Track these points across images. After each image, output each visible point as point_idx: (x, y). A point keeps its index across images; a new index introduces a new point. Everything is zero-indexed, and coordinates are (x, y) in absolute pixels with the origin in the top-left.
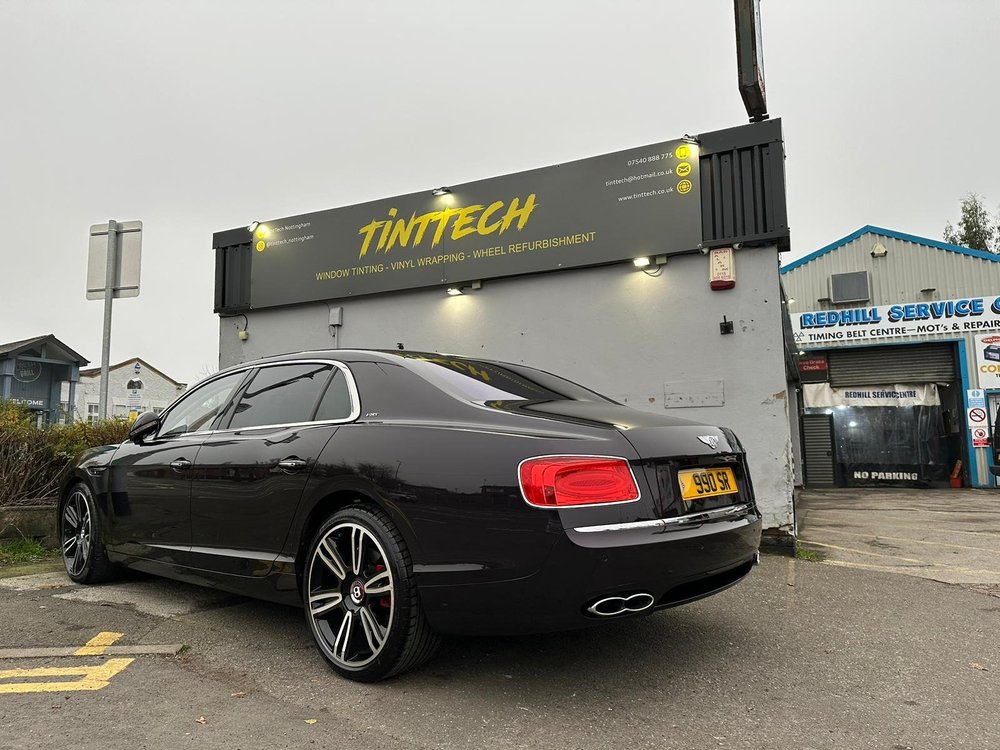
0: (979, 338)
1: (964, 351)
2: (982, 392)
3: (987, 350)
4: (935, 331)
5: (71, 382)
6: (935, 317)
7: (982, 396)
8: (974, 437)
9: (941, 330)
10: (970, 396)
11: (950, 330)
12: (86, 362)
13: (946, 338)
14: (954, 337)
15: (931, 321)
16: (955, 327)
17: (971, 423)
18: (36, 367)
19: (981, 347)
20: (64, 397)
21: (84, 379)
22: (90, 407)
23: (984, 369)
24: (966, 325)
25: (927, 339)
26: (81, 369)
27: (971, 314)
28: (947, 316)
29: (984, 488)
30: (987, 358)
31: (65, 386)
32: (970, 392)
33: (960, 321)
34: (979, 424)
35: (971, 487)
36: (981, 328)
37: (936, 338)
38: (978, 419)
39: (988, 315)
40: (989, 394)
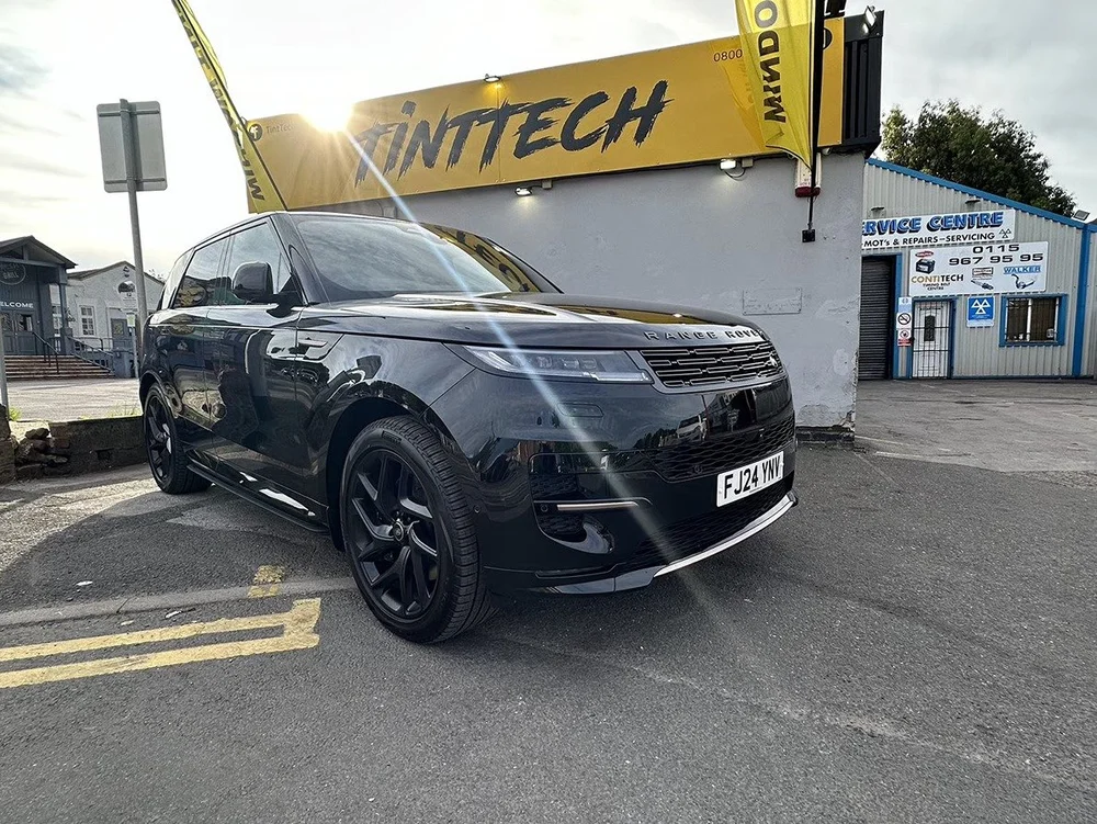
0: (913, 252)
1: (900, 264)
2: (910, 299)
3: (919, 263)
4: (879, 246)
5: (59, 285)
6: (880, 233)
7: (910, 302)
8: (899, 337)
9: (884, 245)
10: (900, 303)
11: (891, 245)
12: (73, 265)
13: (886, 252)
14: (893, 251)
15: (877, 237)
16: (896, 242)
17: (898, 326)
18: (19, 269)
19: (914, 260)
20: (55, 300)
21: (71, 281)
22: (83, 309)
23: (915, 280)
24: (905, 241)
25: (872, 253)
26: (69, 271)
27: (911, 231)
28: (891, 233)
29: (902, 379)
30: (918, 270)
31: (54, 288)
32: (900, 299)
33: (900, 237)
34: (904, 326)
35: (892, 378)
36: (917, 243)
37: (879, 252)
38: (904, 322)
39: (924, 233)
40: (916, 301)
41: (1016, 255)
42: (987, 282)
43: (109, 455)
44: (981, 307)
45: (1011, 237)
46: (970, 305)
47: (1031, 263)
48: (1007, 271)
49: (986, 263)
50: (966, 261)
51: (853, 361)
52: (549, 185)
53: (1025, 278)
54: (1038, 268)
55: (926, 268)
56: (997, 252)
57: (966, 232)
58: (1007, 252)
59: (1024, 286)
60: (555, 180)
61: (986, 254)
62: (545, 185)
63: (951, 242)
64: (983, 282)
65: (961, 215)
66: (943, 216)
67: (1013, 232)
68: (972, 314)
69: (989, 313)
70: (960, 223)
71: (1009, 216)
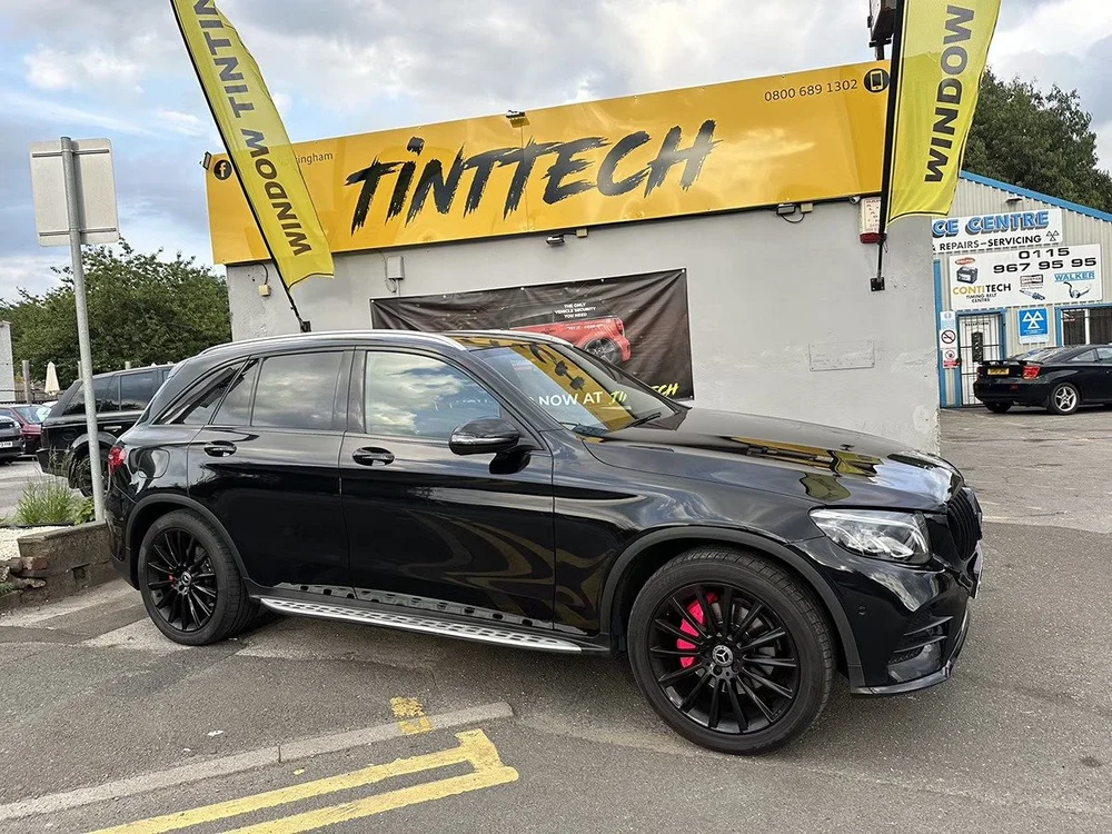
0: (953, 259)
1: (939, 273)
2: (953, 313)
7: (953, 317)
8: (945, 358)
10: (943, 318)
17: (943, 345)
19: (954, 268)
23: (957, 291)
24: (942, 247)
27: (947, 236)
29: (951, 407)
32: (943, 314)
33: (937, 242)
34: (949, 345)
36: (955, 249)
38: (949, 340)
39: (962, 237)
40: (960, 315)
41: (1066, 260)
42: (1037, 291)
43: (84, 572)
44: (1033, 320)
45: (1059, 239)
46: (1021, 319)
47: (1084, 268)
48: (1058, 278)
49: (1034, 269)
50: (1012, 268)
51: (935, 418)
52: (584, 232)
53: (1078, 286)
54: (1092, 274)
55: (968, 278)
56: (1045, 257)
57: (1009, 234)
58: (1056, 257)
59: (1079, 295)
60: (590, 228)
61: (1034, 260)
62: (580, 233)
63: (993, 247)
64: (1033, 291)
65: (1002, 215)
66: (982, 217)
67: (1061, 235)
68: (1024, 329)
69: (1043, 328)
70: (1002, 224)
71: (1055, 215)
